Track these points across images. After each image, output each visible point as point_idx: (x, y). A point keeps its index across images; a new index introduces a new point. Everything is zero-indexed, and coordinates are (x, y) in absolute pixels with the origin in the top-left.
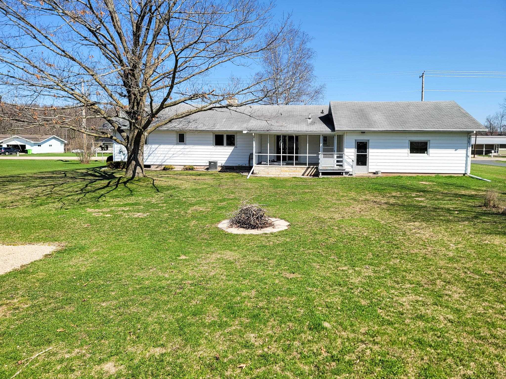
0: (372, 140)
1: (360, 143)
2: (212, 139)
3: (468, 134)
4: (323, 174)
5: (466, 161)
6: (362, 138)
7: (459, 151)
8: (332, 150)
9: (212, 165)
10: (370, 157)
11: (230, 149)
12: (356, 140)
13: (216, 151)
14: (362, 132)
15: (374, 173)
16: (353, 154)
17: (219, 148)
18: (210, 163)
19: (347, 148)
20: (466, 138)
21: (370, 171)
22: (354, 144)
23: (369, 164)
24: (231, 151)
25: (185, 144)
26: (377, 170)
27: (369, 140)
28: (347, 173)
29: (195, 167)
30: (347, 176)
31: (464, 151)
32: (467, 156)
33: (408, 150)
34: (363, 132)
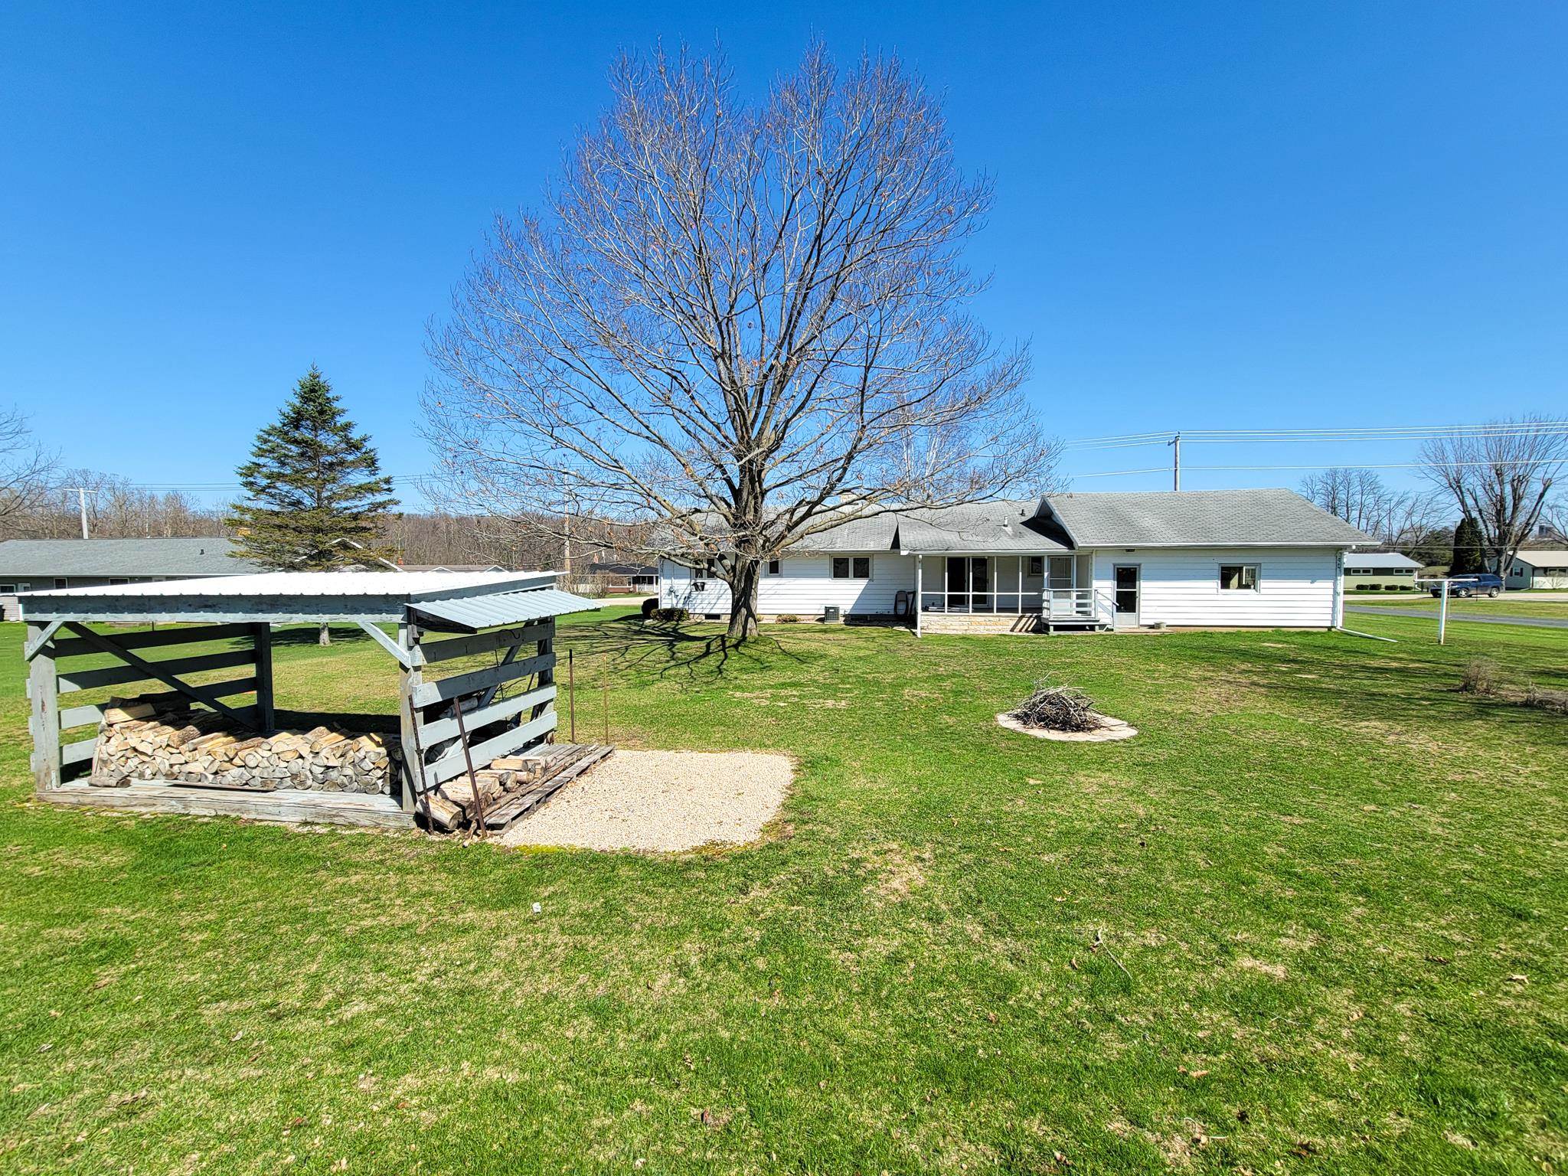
0: (1144, 563)
1: (1123, 569)
2: (828, 565)
3: (1339, 550)
4: (1057, 628)
5: (1334, 602)
6: (1127, 561)
7: (1318, 584)
8: (1069, 585)
9: (830, 613)
10: (1142, 597)
11: (861, 584)
12: (1114, 565)
13: (835, 587)
14: (1128, 551)
15: (1151, 627)
16: (1109, 591)
17: (842, 583)
18: (827, 609)
19: (1098, 579)
20: (1333, 559)
21: (1142, 623)
22: (1111, 572)
23: (1142, 609)
24: (863, 587)
25: (781, 576)
26: (1158, 621)
27: (1139, 565)
28: (1102, 626)
29: (798, 617)
30: (1103, 632)
31: (1330, 584)
32: (1336, 593)
33: (1216, 584)
34: (1130, 550)
